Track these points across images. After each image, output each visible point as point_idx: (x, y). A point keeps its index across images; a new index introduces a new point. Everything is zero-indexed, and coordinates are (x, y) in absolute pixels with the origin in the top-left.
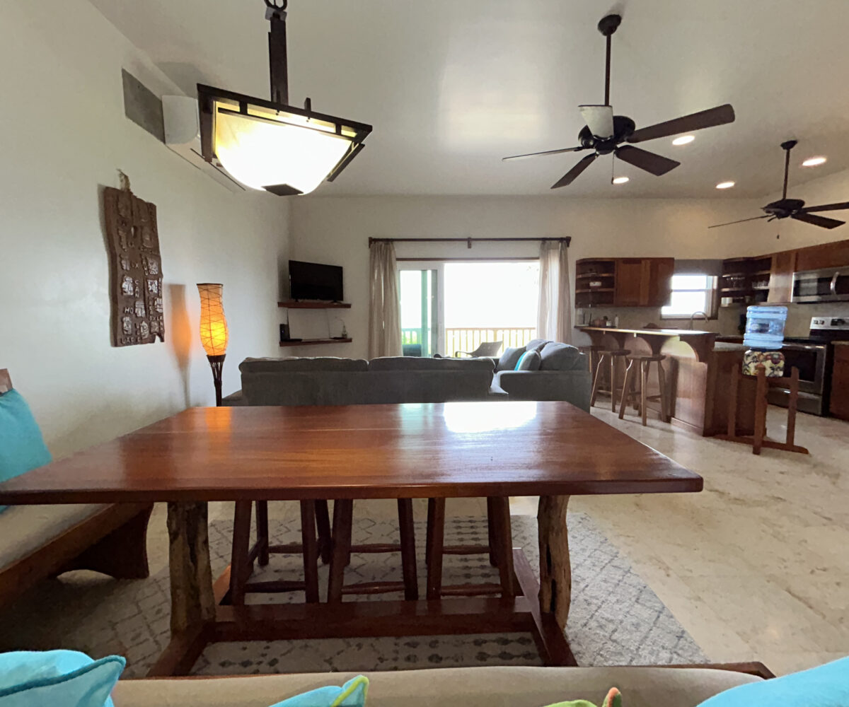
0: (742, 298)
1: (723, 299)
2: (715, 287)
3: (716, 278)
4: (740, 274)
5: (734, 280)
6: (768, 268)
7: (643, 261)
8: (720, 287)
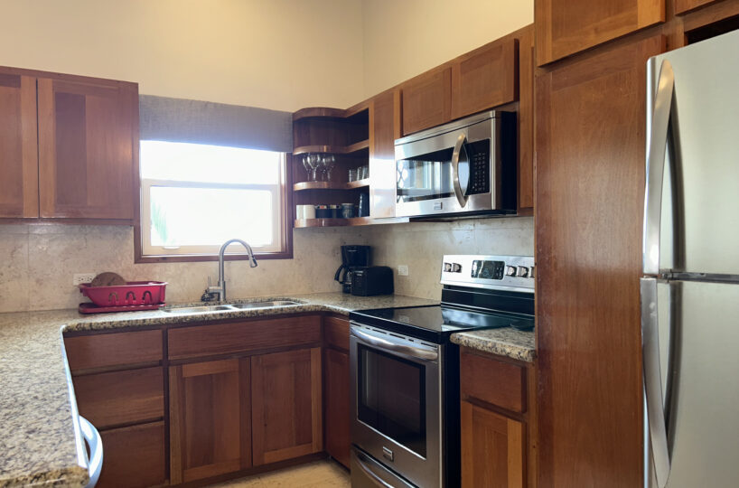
1: (298, 207)
2: (283, 179)
3: (282, 156)
4: (324, 148)
5: (314, 164)
6: (366, 137)
7: (25, 80)
8: (292, 179)
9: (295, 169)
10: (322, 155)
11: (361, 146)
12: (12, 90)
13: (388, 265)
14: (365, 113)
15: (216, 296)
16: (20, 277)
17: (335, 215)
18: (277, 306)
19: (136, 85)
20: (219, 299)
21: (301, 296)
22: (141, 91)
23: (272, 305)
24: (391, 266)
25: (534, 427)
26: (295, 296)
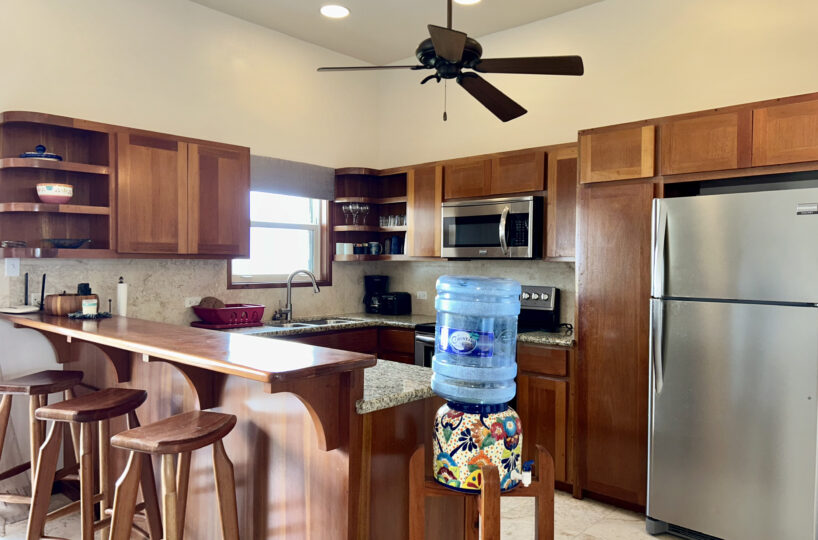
0: (366, 245)
1: (338, 245)
2: (325, 221)
3: (325, 203)
4: (362, 200)
5: (355, 211)
6: (404, 193)
7: (181, 145)
8: (332, 222)
9: (336, 214)
10: (361, 204)
11: (400, 200)
12: (172, 153)
13: (406, 291)
14: (404, 176)
15: (284, 316)
16: (149, 300)
17: (366, 251)
18: (331, 324)
19: (248, 149)
20: (287, 318)
21: (349, 314)
22: (252, 153)
23: (326, 323)
24: (409, 292)
25: (572, 383)
26: (344, 315)
